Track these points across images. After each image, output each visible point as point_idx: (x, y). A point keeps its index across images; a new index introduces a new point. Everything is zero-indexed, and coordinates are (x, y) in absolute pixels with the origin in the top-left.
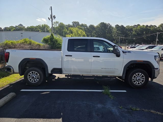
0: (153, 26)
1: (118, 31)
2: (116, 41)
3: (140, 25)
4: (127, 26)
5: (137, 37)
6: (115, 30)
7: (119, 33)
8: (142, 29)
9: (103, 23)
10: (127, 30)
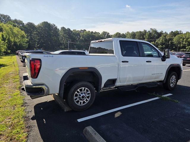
0: (97, 33)
1: (65, 34)
2: (64, 46)
3: (86, 30)
4: (73, 30)
5: (85, 43)
6: (61, 34)
7: (66, 37)
8: (88, 34)
9: (46, 22)
10: (74, 34)
